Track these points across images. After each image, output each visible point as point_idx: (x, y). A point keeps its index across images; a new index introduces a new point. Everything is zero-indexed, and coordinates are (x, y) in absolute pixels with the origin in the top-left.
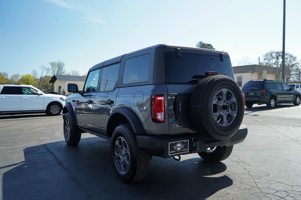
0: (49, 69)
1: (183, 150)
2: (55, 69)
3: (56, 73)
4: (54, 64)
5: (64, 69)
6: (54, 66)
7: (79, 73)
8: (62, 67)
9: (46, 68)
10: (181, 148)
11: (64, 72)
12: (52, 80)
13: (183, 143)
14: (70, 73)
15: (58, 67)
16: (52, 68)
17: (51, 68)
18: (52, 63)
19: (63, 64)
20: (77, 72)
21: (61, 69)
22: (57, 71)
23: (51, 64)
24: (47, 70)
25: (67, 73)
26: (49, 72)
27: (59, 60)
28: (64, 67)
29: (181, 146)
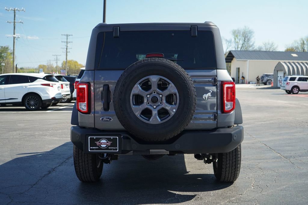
0: (230, 42)
1: (109, 148)
2: (238, 41)
3: (240, 46)
4: (238, 33)
5: (252, 40)
6: (238, 36)
7: (275, 46)
8: (250, 38)
9: (226, 40)
10: (107, 145)
11: (253, 44)
12: (228, 58)
13: (109, 140)
14: (263, 47)
15: (244, 37)
16: (235, 39)
17: (233, 40)
18: (235, 32)
19: (251, 32)
20: (272, 44)
21: (249, 40)
22: (242, 43)
23: (233, 33)
24: (228, 43)
25: (258, 46)
26: (230, 46)
27: (245, 27)
28: (253, 36)
29: (107, 142)
